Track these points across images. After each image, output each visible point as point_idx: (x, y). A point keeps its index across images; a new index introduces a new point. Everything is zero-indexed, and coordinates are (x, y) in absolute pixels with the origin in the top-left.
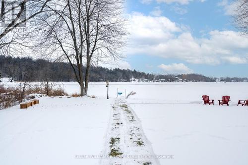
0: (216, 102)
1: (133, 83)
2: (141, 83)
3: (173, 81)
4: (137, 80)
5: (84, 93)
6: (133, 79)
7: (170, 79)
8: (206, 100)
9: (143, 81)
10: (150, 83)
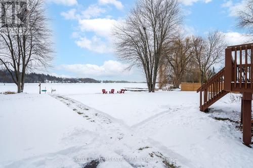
0: (108, 92)
1: (47, 84)
2: (53, 83)
3: (76, 82)
4: (50, 81)
5: (21, 91)
6: (47, 81)
7: (73, 81)
8: (104, 92)
9: (55, 82)
10: (60, 84)
